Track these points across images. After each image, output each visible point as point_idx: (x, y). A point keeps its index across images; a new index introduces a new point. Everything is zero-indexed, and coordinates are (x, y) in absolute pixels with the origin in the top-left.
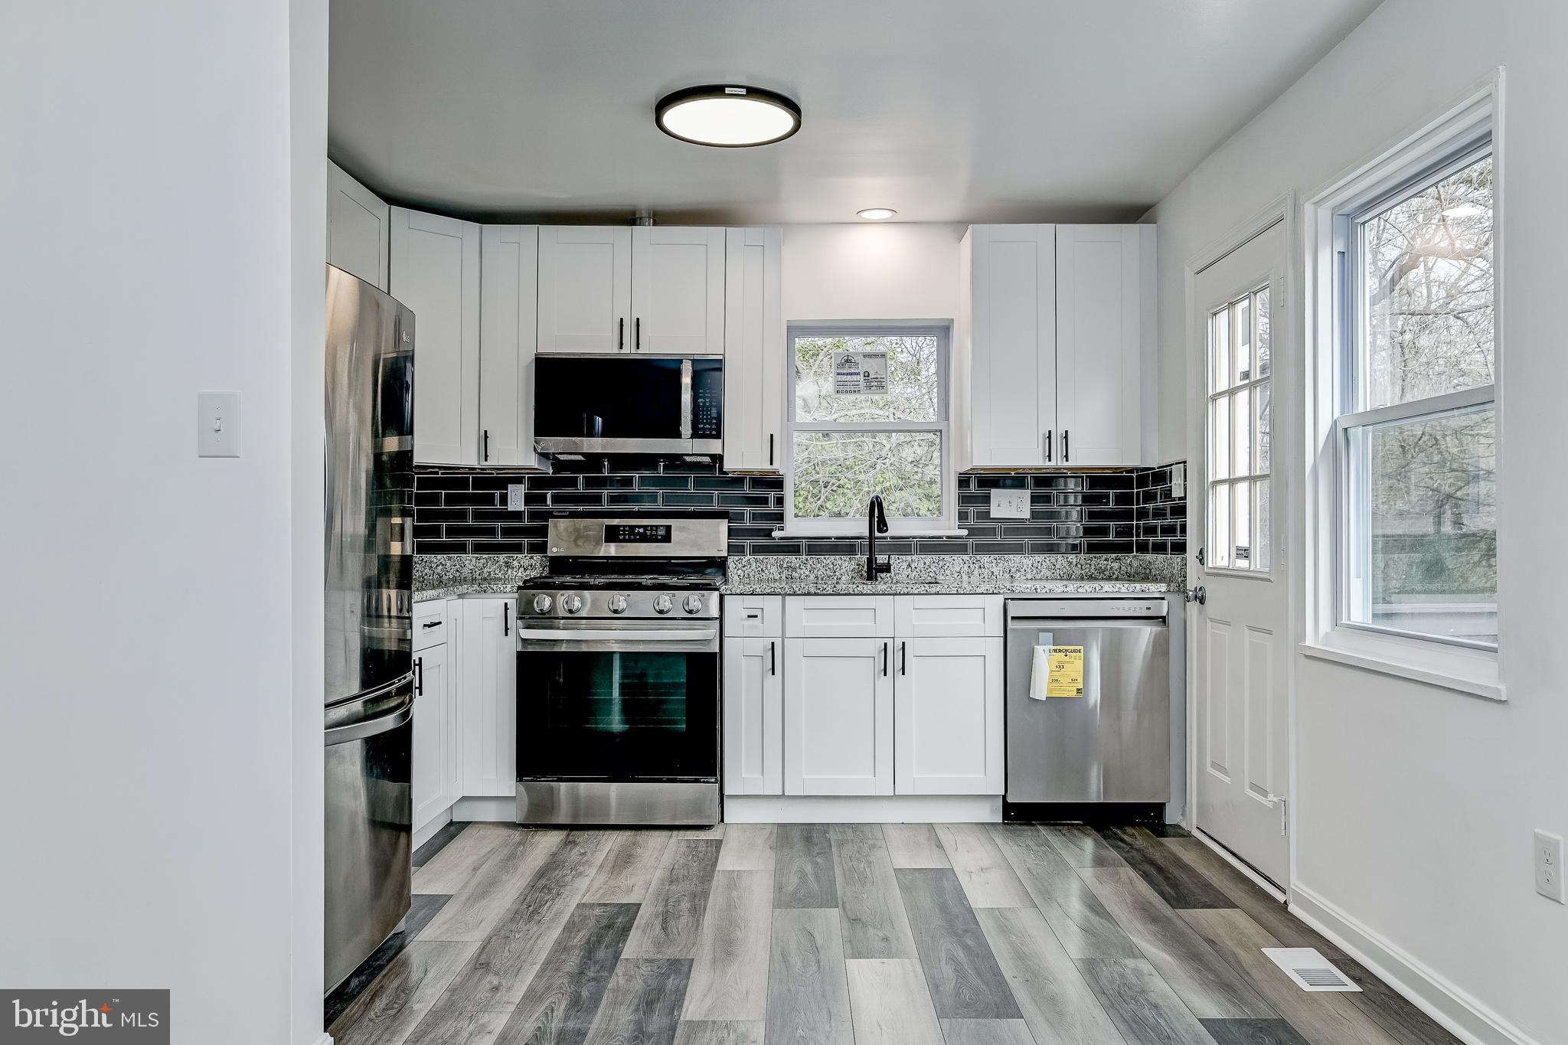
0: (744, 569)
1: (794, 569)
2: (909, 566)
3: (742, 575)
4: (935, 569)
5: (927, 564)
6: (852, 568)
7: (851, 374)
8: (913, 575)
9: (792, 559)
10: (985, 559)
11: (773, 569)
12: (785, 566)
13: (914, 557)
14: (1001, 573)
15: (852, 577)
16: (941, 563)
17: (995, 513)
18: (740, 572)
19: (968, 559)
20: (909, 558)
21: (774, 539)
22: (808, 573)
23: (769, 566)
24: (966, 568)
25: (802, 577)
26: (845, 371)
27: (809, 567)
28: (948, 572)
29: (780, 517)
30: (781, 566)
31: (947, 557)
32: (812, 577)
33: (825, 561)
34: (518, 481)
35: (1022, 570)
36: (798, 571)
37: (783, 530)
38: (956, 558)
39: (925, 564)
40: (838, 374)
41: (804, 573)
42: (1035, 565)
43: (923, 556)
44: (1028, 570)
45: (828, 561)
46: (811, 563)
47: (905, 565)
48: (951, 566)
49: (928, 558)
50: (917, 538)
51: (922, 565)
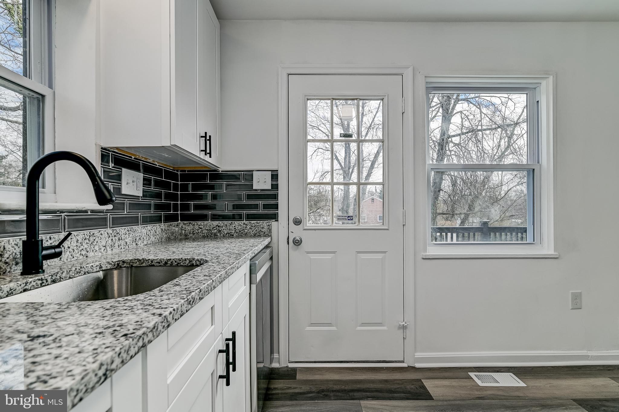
4: (86, 246)
5: (79, 242)
10: (122, 230)
14: (131, 242)
17: (125, 190)
19: (111, 232)
24: (110, 241)
28: (97, 248)
31: (96, 232)
35: (142, 238)
38: (103, 232)
39: (77, 241)
42: (148, 233)
44: (145, 238)
48: (99, 241)
50: (65, 212)
51: (75, 244)
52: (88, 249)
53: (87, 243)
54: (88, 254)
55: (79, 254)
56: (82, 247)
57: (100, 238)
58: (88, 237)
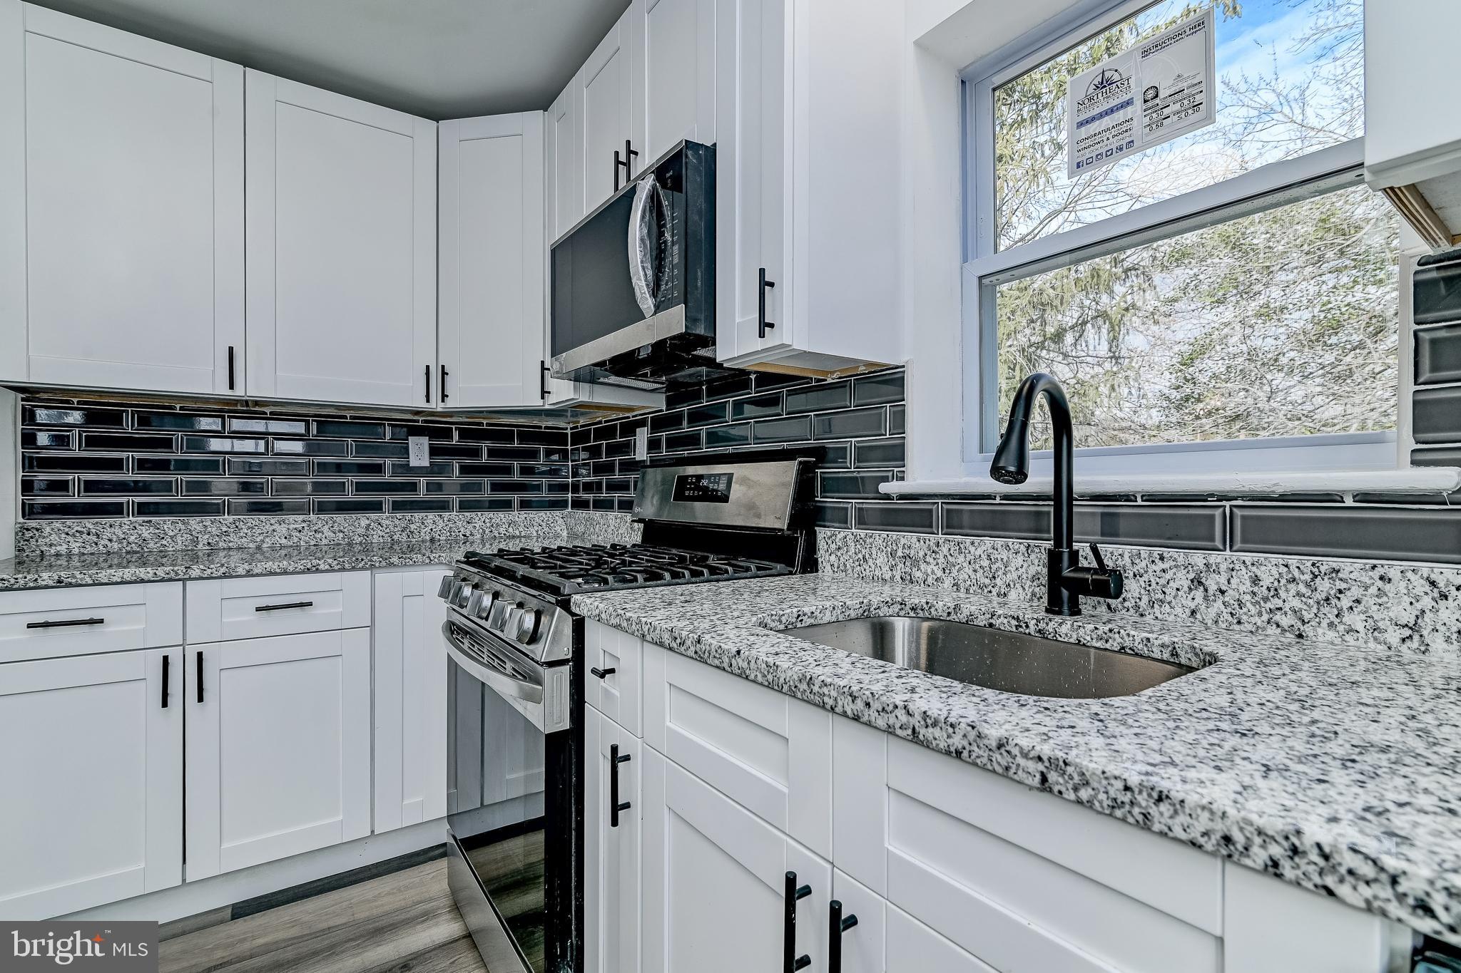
0: (839, 554)
1: (916, 563)
2: (1197, 582)
3: (836, 565)
4: (1296, 603)
5: (1268, 584)
6: (1032, 570)
7: (1112, 111)
8: (1212, 612)
9: (909, 540)
11: (881, 559)
12: (900, 553)
13: (1214, 557)
15: (1034, 594)
16: (1324, 586)
18: (833, 558)
20: (1198, 558)
21: (887, 497)
22: (939, 573)
23: (874, 552)
24: (1448, 612)
25: (930, 581)
26: (1097, 111)
27: (941, 560)
29: (896, 454)
30: (893, 554)
31: (1351, 568)
32: (948, 583)
33: (972, 549)
34: (642, 423)
36: (923, 566)
37: (902, 479)
39: (1256, 580)
40: (1080, 125)
41: (933, 572)
43: (1248, 557)
45: (979, 552)
46: (945, 550)
47: (1183, 580)
48: (1369, 601)
49: (1270, 567)
50: (1236, 499)
51: (1247, 586)
52: (1307, 616)
53: (1299, 594)
54: (1307, 630)
55: (1265, 617)
56: (1277, 602)
57: (1373, 590)
58: (1308, 577)
